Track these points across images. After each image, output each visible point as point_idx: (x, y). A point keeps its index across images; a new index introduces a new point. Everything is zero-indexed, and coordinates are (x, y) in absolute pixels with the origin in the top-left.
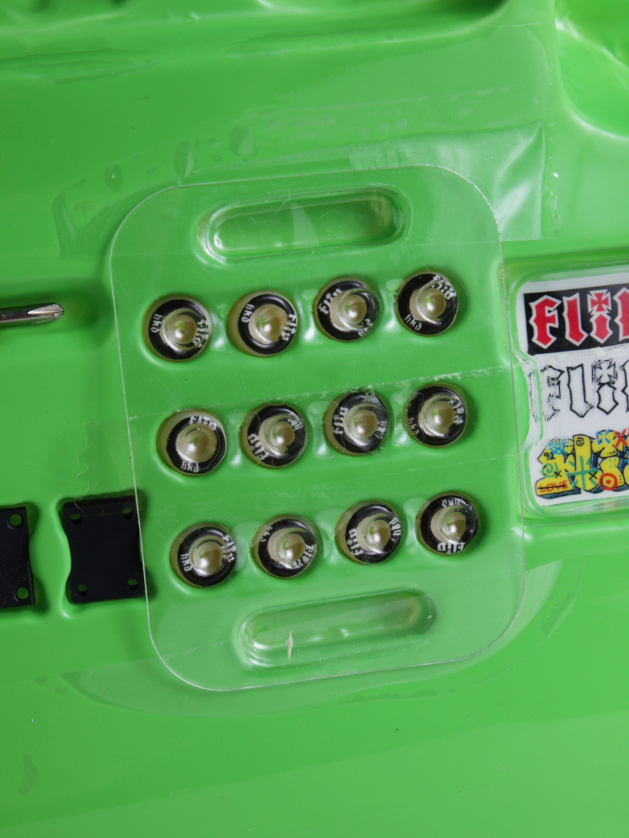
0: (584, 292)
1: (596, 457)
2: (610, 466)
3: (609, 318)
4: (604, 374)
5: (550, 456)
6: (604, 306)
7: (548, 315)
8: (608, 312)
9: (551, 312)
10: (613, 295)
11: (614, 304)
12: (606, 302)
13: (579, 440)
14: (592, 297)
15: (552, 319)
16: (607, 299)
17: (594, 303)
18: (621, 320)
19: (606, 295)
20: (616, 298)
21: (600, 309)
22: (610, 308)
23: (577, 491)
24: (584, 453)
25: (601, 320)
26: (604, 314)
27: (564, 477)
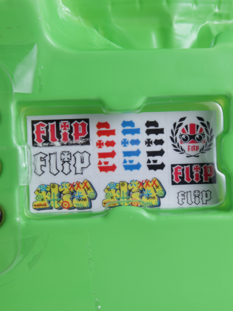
0: (58, 121)
1: (60, 194)
2: (66, 198)
3: (69, 133)
4: (66, 157)
5: (40, 192)
6: (67, 128)
7: (41, 130)
8: (68, 131)
9: (43, 129)
10: (71, 123)
11: (71, 127)
12: (68, 126)
13: (53, 185)
14: (61, 124)
15: (43, 132)
16: (68, 125)
17: (62, 126)
18: (74, 135)
19: (68, 123)
20: (72, 125)
21: (65, 129)
22: (69, 129)
23: (51, 208)
24: (55, 191)
25: (65, 134)
26: (67, 131)
27: (46, 201)
